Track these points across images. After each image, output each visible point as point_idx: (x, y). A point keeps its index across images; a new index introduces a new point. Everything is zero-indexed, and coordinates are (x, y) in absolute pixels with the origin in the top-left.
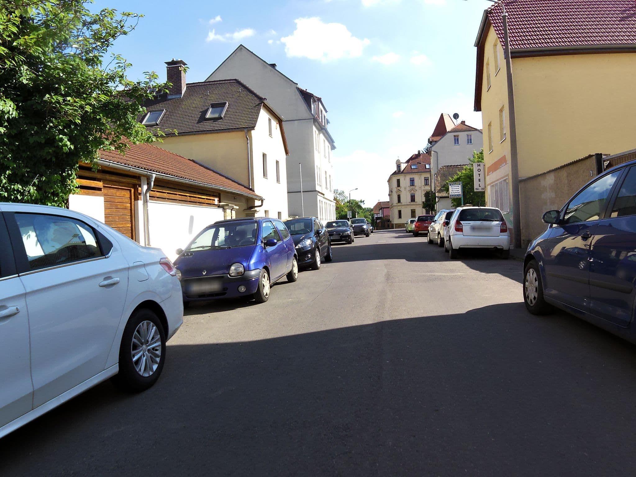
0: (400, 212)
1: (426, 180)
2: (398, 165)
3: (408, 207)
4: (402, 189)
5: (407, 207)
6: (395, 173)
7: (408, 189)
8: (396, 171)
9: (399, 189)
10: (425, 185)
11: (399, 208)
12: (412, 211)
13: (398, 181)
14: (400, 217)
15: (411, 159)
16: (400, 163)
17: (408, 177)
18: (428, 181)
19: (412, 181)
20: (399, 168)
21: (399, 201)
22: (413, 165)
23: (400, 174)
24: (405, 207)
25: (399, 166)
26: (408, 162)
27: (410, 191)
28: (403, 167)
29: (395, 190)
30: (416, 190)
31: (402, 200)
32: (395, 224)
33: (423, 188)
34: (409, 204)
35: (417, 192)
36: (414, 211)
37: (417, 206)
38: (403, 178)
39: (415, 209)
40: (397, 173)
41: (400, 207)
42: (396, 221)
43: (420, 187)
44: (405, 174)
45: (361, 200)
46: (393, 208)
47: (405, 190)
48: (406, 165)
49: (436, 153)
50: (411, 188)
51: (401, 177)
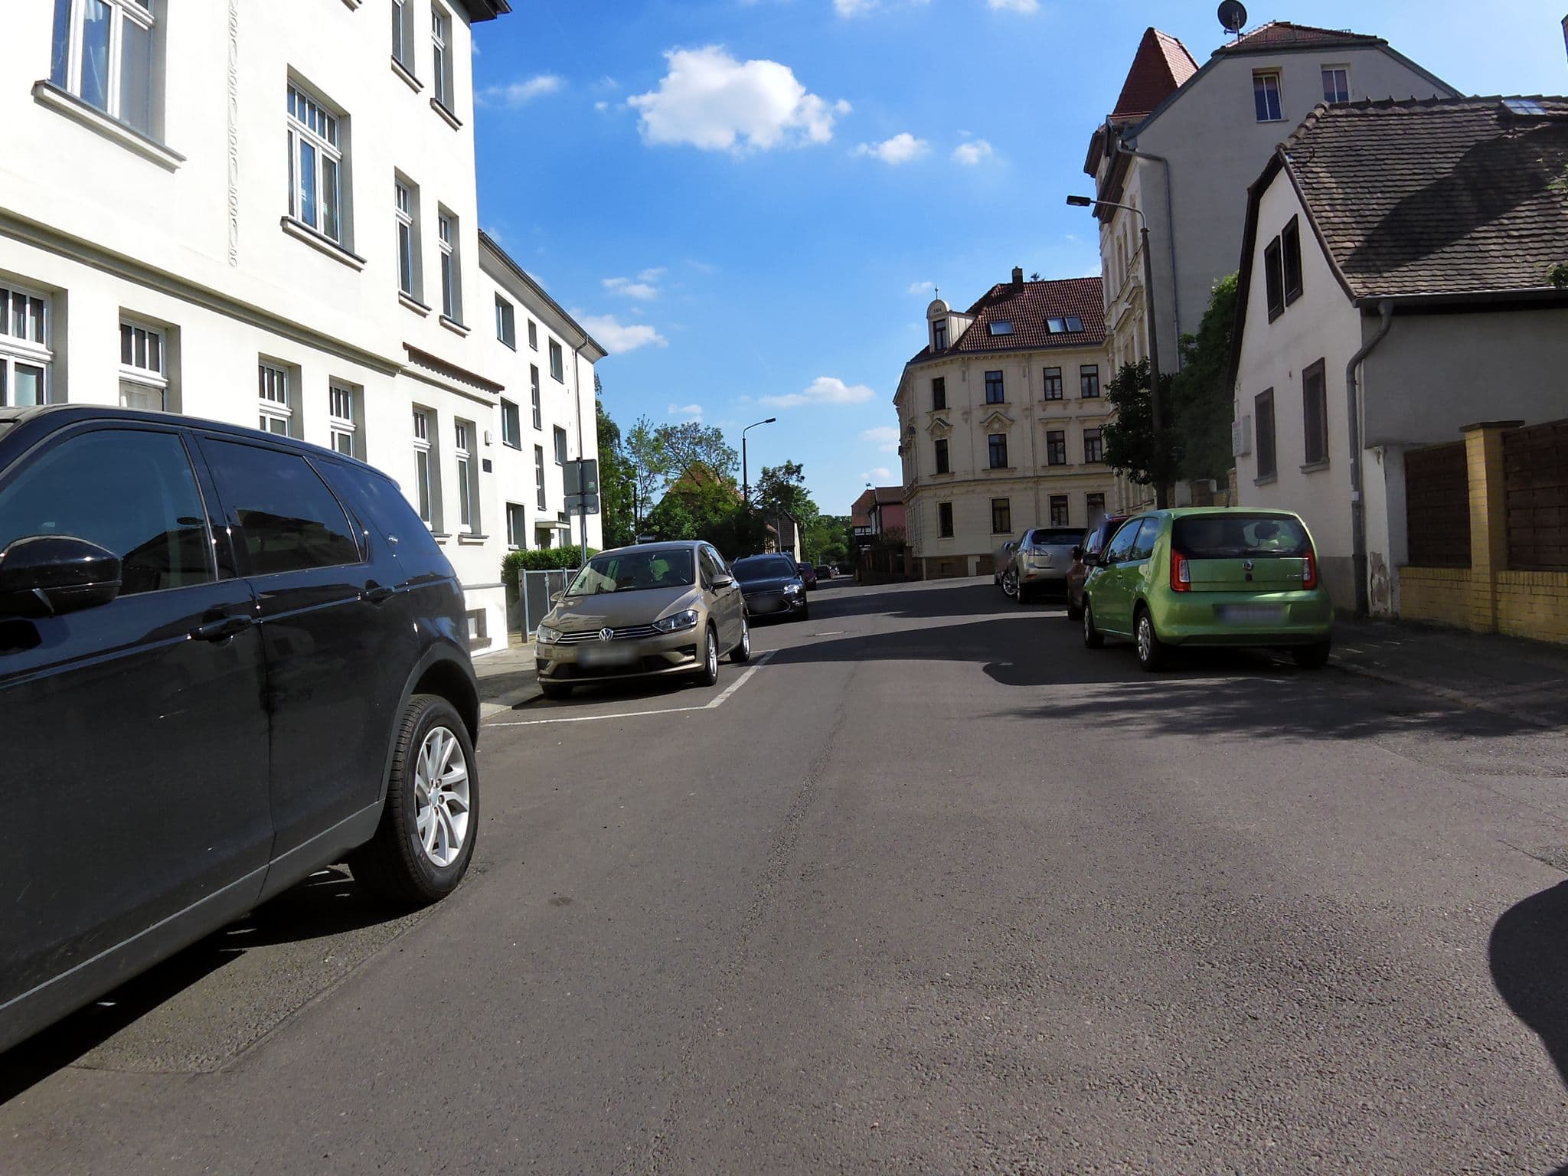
0: (946, 511)
1: (1052, 378)
2: (935, 323)
3: (978, 489)
4: (954, 417)
5: (973, 491)
6: (924, 356)
7: (978, 415)
8: (928, 348)
9: (939, 419)
10: (1047, 400)
11: (944, 495)
12: (998, 505)
13: (939, 386)
14: (947, 530)
15: (988, 300)
16: (943, 314)
17: (978, 371)
18: (1057, 382)
19: (995, 384)
20: (939, 333)
21: (942, 465)
22: (999, 322)
23: (947, 355)
24: (967, 492)
25: (939, 326)
26: (974, 311)
27: (987, 424)
28: (957, 327)
29: (923, 423)
30: (1013, 421)
31: (955, 461)
32: (927, 559)
33: (1039, 413)
34: (983, 476)
35: (1014, 428)
36: (1004, 504)
37: (1016, 486)
38: (958, 374)
39: (1006, 495)
40: (934, 354)
41: (946, 492)
42: (930, 545)
43: (1026, 409)
44: (966, 356)
45: (788, 462)
46: (919, 495)
47: (966, 421)
48: (970, 321)
49: (1159, 166)
50: (991, 412)
51: (951, 373)
